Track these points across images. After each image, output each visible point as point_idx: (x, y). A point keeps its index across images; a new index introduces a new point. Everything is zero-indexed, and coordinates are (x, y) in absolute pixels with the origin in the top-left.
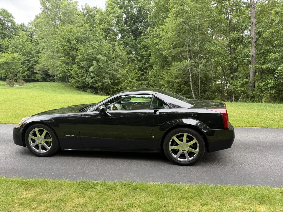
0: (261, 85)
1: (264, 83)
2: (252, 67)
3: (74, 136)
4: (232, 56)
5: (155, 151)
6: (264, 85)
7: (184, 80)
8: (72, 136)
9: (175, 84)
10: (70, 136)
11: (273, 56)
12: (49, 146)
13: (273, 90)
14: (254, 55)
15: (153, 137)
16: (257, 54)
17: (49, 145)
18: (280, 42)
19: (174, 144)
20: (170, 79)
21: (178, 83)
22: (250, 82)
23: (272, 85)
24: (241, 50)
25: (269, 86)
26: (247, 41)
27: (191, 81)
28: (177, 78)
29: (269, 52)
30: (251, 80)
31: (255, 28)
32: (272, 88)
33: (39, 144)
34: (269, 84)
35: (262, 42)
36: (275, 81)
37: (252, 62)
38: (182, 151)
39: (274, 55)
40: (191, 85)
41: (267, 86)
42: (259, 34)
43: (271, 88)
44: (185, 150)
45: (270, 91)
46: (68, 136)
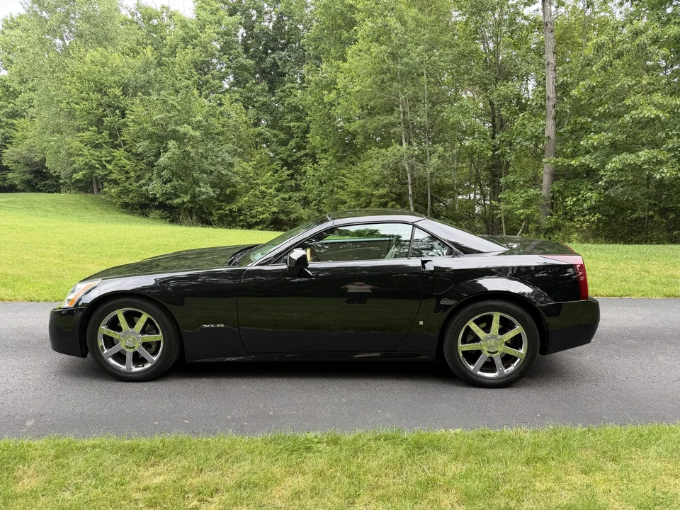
0: (569, 203)
1: (575, 199)
2: (549, 162)
3: (222, 326)
4: (502, 136)
5: (424, 357)
6: (575, 202)
7: (394, 190)
8: (218, 326)
9: (373, 199)
10: (212, 326)
11: (595, 139)
12: (154, 354)
13: (595, 214)
14: (552, 136)
15: (421, 323)
16: (558, 134)
17: (152, 352)
18: (608, 108)
19: (469, 340)
20: (362, 188)
21: (382, 197)
22: (544, 197)
23: (593, 203)
24: (524, 124)
25: (585, 206)
26: (536, 104)
27: (410, 193)
28: (377, 185)
29: (586, 130)
30: (544, 192)
31: (554, 75)
32: (592, 210)
33: (127, 350)
34: (585, 201)
35: (569, 107)
36: (600, 194)
37: (546, 152)
38: (488, 355)
39: (596, 137)
40: (411, 203)
41: (582, 205)
42: (563, 89)
43: (588, 209)
44: (497, 352)
45: (587, 217)
46: (208, 326)
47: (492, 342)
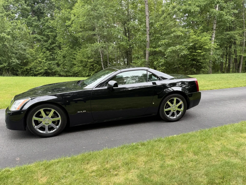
0: (155, 63)
1: (157, 62)
2: (148, 50)
4: (132, 41)
5: (153, 114)
6: (157, 63)
7: (96, 60)
8: (84, 111)
9: (88, 63)
11: (163, 42)
12: (57, 125)
13: (163, 67)
14: (149, 41)
15: (153, 103)
16: (150, 40)
18: (166, 32)
19: (167, 107)
20: (83, 59)
21: (90, 62)
22: (147, 62)
23: (163, 63)
24: (140, 37)
25: (160, 64)
26: (143, 30)
27: (102, 61)
28: (89, 58)
29: (159, 39)
30: (147, 60)
31: (148, 20)
32: (162, 65)
34: (160, 63)
35: (153, 31)
36: (165, 60)
37: (147, 46)
38: (173, 111)
40: (102, 65)
41: (159, 64)
42: (151, 24)
43: (161, 65)
44: (175, 110)
45: (161, 68)
46: (79, 112)
47: (173, 107)
